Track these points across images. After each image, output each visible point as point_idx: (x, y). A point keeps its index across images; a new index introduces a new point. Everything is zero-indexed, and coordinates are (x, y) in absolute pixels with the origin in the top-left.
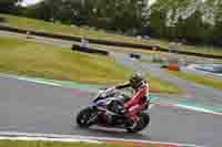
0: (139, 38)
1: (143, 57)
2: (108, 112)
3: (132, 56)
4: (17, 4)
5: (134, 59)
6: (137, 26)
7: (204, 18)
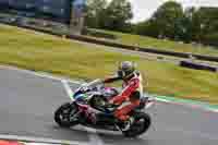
2: (90, 109)
4: (127, 22)
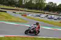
0: (15, 7)
1: (16, 13)
3: (13, 12)
5: (14, 13)
6: (15, 4)
7: (33, 2)
